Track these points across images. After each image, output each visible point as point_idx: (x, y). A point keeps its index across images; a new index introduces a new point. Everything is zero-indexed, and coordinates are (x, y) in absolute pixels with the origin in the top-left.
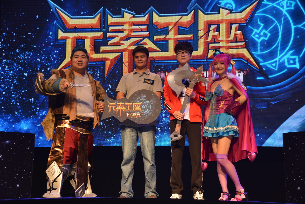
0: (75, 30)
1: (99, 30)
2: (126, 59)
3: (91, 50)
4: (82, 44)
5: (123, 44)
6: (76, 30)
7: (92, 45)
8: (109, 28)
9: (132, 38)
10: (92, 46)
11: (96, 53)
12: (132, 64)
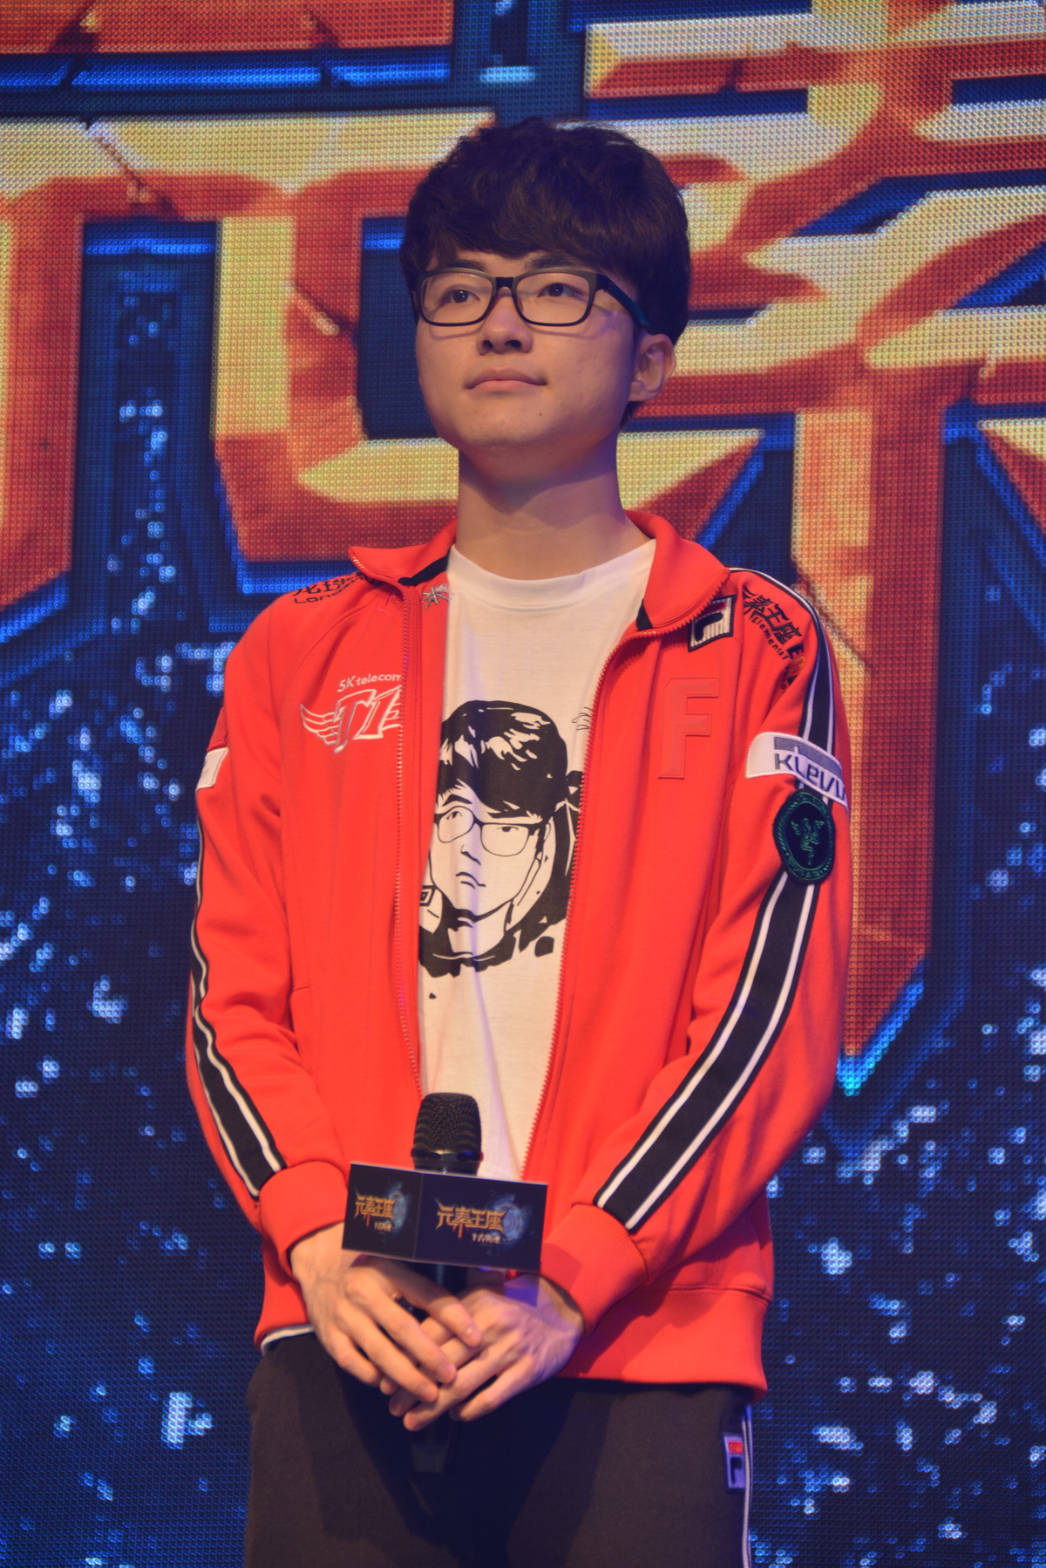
0: (66, 83)
1: (439, 72)
2: (831, 524)
3: (305, 386)
4: (172, 299)
5: (791, 286)
6: (82, 80)
7: (320, 307)
8: (581, 40)
9: (937, 200)
10: (325, 326)
11: (376, 429)
12: (931, 599)
